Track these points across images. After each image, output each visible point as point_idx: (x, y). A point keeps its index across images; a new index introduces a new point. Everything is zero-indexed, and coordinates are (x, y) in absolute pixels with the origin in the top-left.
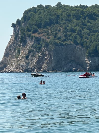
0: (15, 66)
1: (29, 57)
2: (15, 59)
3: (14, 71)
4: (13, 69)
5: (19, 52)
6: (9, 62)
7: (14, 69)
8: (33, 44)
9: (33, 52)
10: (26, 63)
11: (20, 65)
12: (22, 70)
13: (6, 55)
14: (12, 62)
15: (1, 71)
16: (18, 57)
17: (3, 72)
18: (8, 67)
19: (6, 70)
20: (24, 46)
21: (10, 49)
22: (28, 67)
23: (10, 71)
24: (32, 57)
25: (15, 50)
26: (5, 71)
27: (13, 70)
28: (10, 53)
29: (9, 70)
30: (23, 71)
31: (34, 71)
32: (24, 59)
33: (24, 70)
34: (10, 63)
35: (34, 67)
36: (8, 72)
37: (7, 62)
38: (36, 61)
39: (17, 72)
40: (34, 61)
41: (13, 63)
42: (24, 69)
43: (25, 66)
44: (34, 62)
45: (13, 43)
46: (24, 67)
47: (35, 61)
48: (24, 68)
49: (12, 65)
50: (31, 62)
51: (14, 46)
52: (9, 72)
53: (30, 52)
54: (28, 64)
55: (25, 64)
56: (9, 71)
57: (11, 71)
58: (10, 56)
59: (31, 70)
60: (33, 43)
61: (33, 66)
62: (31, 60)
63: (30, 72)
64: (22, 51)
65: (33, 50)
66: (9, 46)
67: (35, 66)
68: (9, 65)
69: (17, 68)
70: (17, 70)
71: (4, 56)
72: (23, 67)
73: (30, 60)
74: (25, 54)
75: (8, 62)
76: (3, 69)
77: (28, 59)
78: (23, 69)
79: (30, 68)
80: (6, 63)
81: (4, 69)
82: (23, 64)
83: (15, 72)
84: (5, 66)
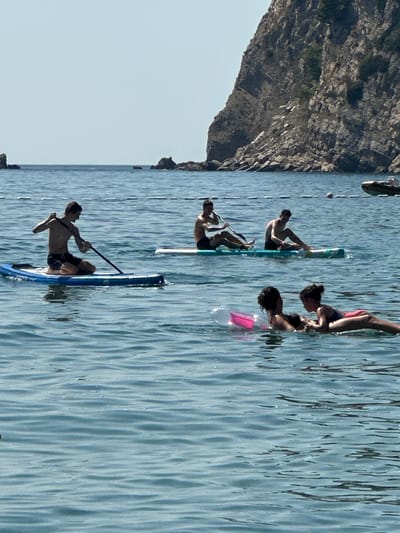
0: (291, 141)
1: (366, 96)
2: (293, 106)
3: (287, 166)
4: (281, 154)
5: (314, 69)
6: (261, 120)
7: (286, 152)
8: (388, 32)
9: (385, 70)
10: (347, 123)
11: (317, 133)
12: (329, 159)
13: (249, 80)
14: (279, 120)
15: (222, 161)
16: (307, 96)
17: (229, 169)
18: (257, 144)
19: (247, 159)
20: (338, 39)
21: (270, 55)
22: (361, 148)
23: (266, 163)
24: (378, 96)
25: (293, 57)
26: (238, 165)
27: (279, 158)
28: (268, 71)
29: (261, 156)
30: (332, 166)
31: (390, 170)
32: (341, 105)
33: (339, 160)
34: (269, 125)
35: (391, 148)
36: (253, 170)
37: (253, 119)
39: (301, 171)
40: (389, 117)
41: (284, 121)
42: (337, 156)
43: (342, 140)
44: (392, 121)
45: (282, 21)
46: (337, 143)
47: (397, 118)
48: (340, 152)
49: (277, 134)
50: (373, 122)
51: (288, 36)
52: (263, 166)
53: (369, 68)
54: (358, 129)
55: (342, 130)
56: (262, 162)
57: (273, 163)
58: (268, 87)
59: (372, 158)
60: (386, 26)
61: (386, 143)
62: (375, 113)
63: (369, 170)
64: (332, 66)
65: (387, 63)
66: (266, 37)
67: (396, 140)
68: (262, 134)
69: (301, 150)
70: (302, 160)
71: (238, 86)
72: (332, 145)
73: (369, 112)
74: (347, 79)
75: (258, 118)
76: (233, 155)
77: (361, 104)
78: (332, 154)
79: (367, 152)
80: (244, 124)
81: (238, 154)
82: (331, 131)
83: (291, 169)
84: (242, 139)
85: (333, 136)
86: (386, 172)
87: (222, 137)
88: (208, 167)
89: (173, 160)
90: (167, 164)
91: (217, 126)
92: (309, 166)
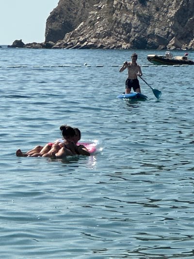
0: (102, 29)
2: (103, 5)
3: (99, 45)
4: (95, 37)
6: (81, 15)
7: (98, 36)
10: (139, 16)
11: (119, 23)
12: (127, 41)
14: (93, 15)
15: (55, 42)
17: (59, 47)
18: (78, 31)
19: (72, 41)
22: (148, 33)
23: (85, 44)
26: (66, 45)
27: (94, 40)
29: (81, 39)
30: (129, 45)
31: (168, 47)
32: (135, 4)
33: (133, 41)
34: (87, 17)
35: (169, 33)
36: (77, 47)
37: (76, 14)
38: (174, 12)
39: (108, 48)
40: (167, 12)
41: (97, 15)
42: (132, 39)
43: (135, 28)
44: (169, 15)
46: (133, 30)
47: (172, 13)
48: (134, 36)
49: (92, 24)
50: (156, 16)
52: (83, 45)
54: (146, 20)
55: (135, 21)
56: (82, 42)
57: (90, 44)
59: (156, 40)
61: (165, 29)
62: (157, 9)
63: (154, 48)
67: (172, 27)
68: (82, 24)
69: (109, 34)
70: (109, 41)
72: (129, 31)
73: (153, 9)
75: (79, 13)
76: (63, 38)
77: (148, 4)
78: (129, 37)
79: (152, 35)
80: (71, 17)
81: (67, 36)
82: (129, 22)
83: (102, 47)
84: (68, 27)
85: (130, 25)
86: (165, 49)
87: (55, 26)
88: (46, 46)
89: (22, 41)
90: (19, 44)
91: (52, 18)
92: (114, 45)
